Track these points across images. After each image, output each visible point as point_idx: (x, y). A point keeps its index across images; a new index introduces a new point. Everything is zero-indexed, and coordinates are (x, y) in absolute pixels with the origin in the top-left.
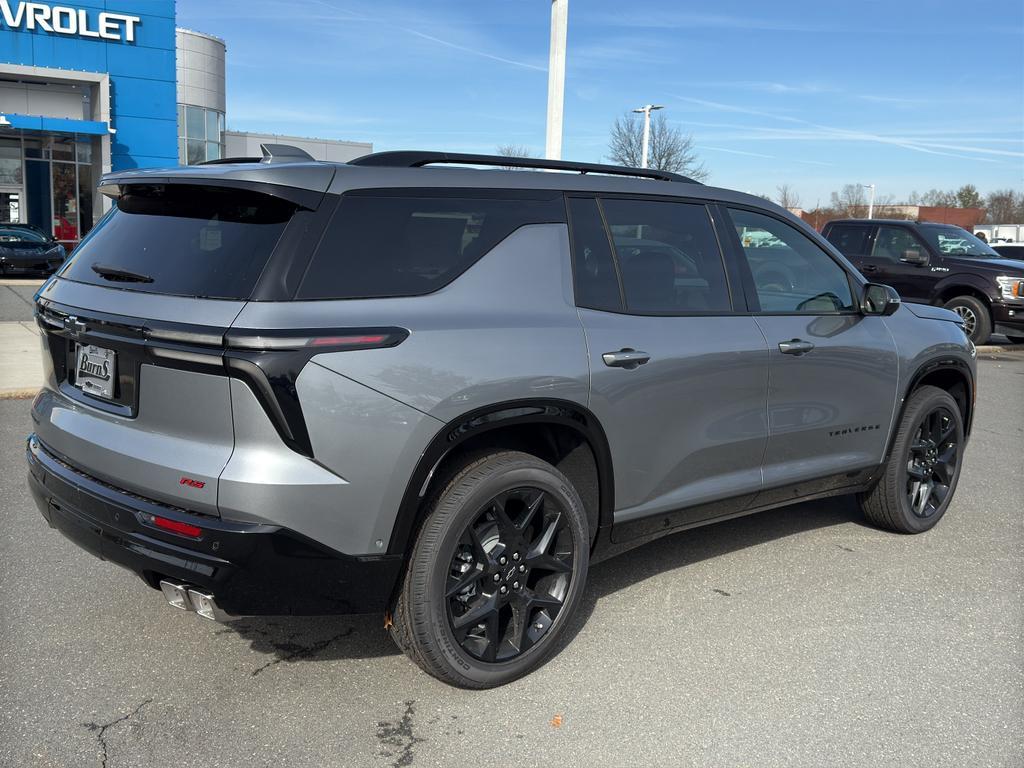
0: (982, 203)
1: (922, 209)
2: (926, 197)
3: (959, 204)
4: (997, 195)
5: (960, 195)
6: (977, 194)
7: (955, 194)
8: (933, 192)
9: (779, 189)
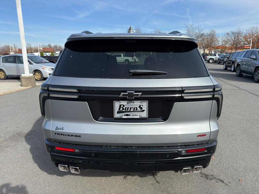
0: (52, 47)
1: (43, 48)
2: (42, 46)
3: (48, 47)
4: (55, 46)
5: (48, 46)
6: (51, 46)
7: (47, 45)
8: (43, 45)
9: (13, 44)
